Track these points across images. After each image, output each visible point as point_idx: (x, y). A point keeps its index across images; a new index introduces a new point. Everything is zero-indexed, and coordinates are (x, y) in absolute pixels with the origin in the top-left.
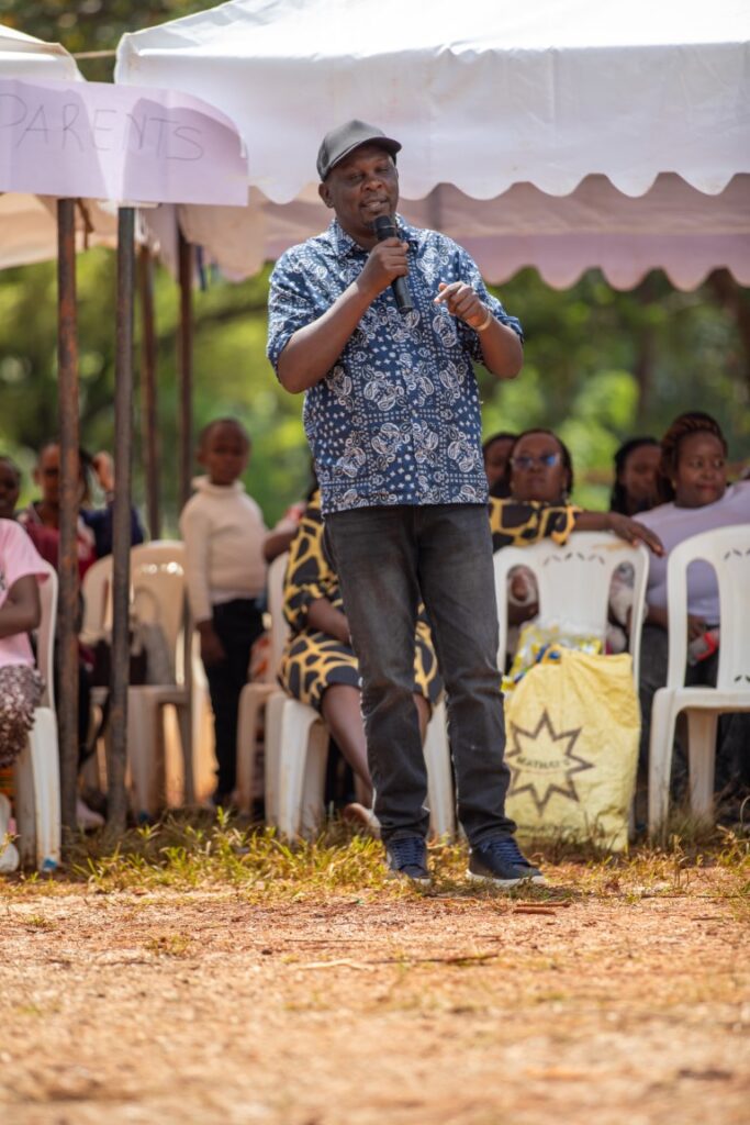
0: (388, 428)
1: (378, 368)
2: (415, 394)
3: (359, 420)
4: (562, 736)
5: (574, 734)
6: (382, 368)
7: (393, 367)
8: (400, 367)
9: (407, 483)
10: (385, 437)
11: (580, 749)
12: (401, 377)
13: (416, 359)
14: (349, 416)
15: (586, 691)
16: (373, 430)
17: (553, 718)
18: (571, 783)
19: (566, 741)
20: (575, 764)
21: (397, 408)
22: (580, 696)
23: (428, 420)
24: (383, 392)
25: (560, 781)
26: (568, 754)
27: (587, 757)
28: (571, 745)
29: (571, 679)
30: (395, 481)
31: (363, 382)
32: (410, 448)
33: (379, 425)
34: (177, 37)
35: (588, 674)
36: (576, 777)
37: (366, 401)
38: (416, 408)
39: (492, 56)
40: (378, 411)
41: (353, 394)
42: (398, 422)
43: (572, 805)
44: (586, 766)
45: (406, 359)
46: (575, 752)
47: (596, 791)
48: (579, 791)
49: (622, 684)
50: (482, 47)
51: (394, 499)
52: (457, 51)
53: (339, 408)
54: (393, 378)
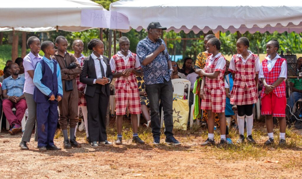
0: (158, 71)
1: (157, 61)
2: (163, 65)
3: (153, 70)
4: (177, 112)
5: (179, 112)
6: (158, 61)
7: (160, 61)
8: (161, 61)
9: (161, 80)
10: (158, 73)
11: (180, 115)
12: (161, 63)
13: (163, 59)
14: (152, 69)
15: (181, 105)
16: (156, 71)
17: (176, 109)
18: (178, 120)
19: (178, 113)
20: (179, 117)
21: (160, 68)
22: (180, 106)
23: (165, 69)
24: (158, 65)
25: (177, 119)
26: (178, 115)
27: (181, 116)
28: (178, 114)
29: (179, 103)
30: (159, 80)
31: (155, 63)
32: (161, 74)
33: (157, 70)
34: (119, 3)
35: (181, 103)
36: (179, 119)
37: (155, 67)
38: (163, 68)
39: (168, 7)
40: (157, 68)
41: (153, 65)
42: (160, 70)
43: (178, 123)
44: (181, 117)
45: (161, 60)
46: (179, 115)
47: (182, 121)
48: (179, 121)
49: (187, 104)
50: (166, 6)
51: (158, 83)
52: (162, 6)
53: (150, 68)
54: (160, 63)
